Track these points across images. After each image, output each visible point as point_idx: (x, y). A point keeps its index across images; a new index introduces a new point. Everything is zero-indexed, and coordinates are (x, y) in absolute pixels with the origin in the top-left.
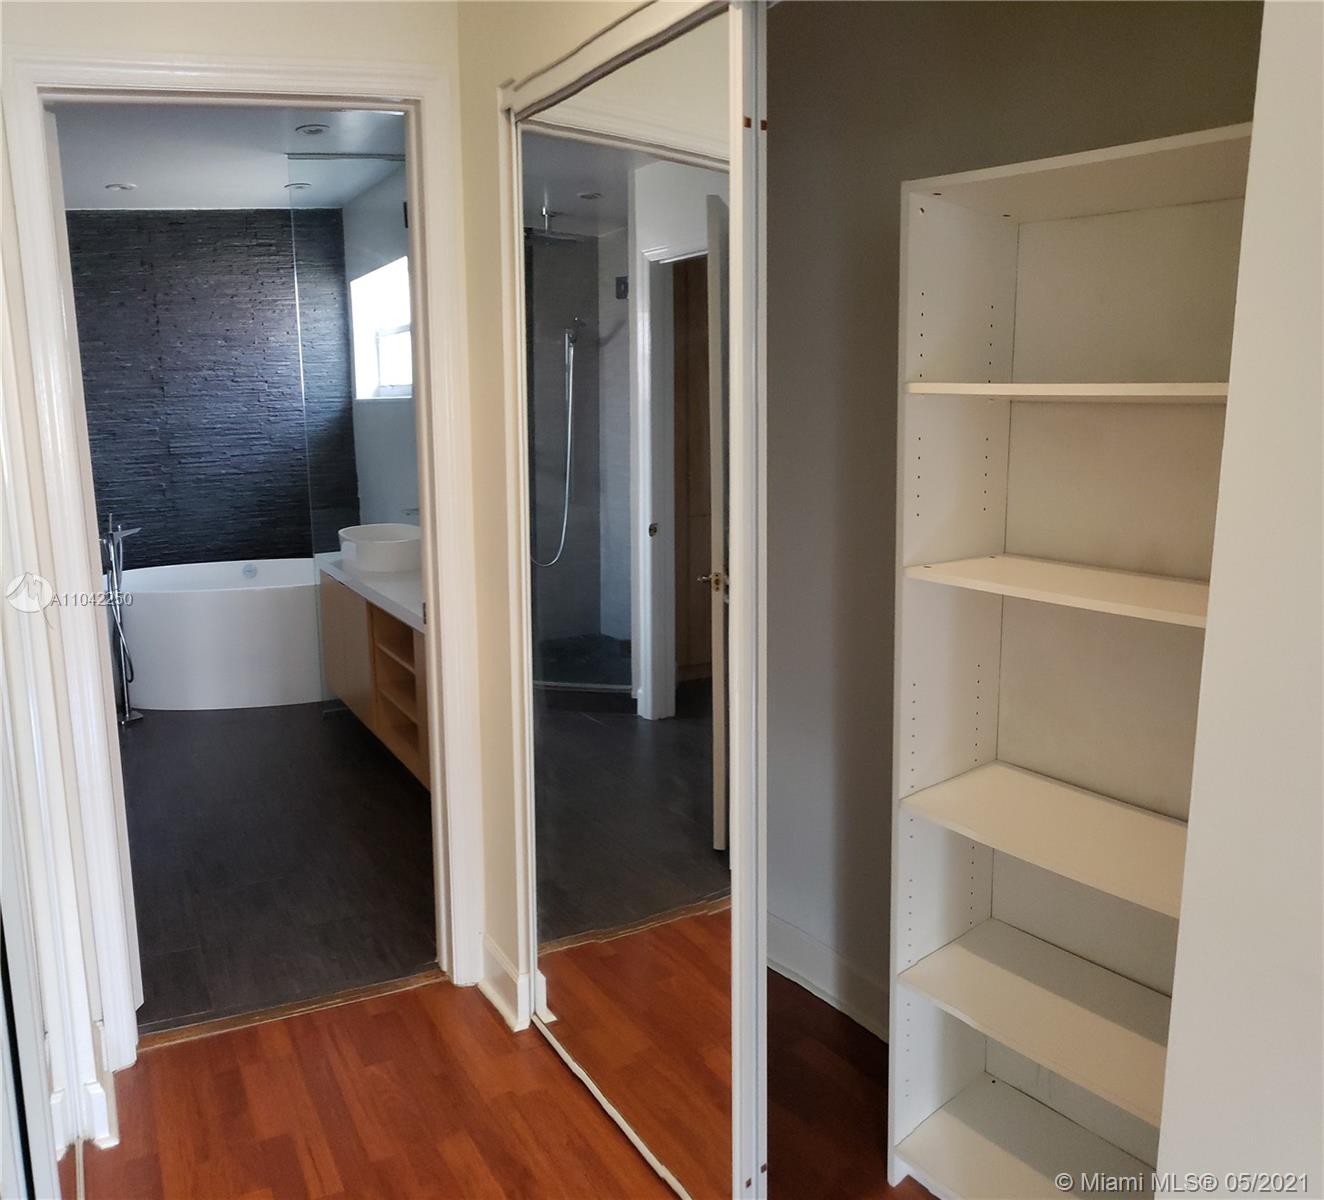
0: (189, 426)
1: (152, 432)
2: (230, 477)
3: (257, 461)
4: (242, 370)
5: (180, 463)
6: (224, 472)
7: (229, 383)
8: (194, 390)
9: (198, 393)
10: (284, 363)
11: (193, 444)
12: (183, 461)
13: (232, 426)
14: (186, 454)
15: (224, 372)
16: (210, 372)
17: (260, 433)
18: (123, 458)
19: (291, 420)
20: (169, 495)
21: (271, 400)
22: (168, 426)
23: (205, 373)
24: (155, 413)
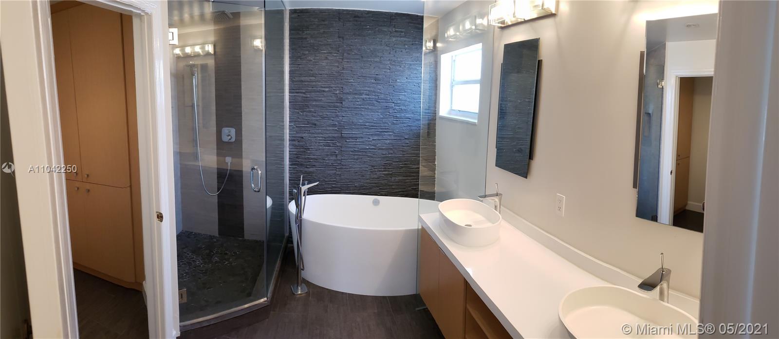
0: (353, 123)
1: (334, 125)
2: (370, 150)
3: (386, 144)
4: (382, 96)
5: (346, 142)
6: (367, 147)
7: (375, 102)
8: (357, 105)
9: (359, 107)
10: (403, 94)
11: (353, 132)
12: (347, 141)
13: (375, 124)
14: (350, 137)
15: (373, 97)
16: (366, 96)
17: (388, 129)
18: (318, 137)
19: (405, 123)
20: (339, 157)
21: (396, 112)
22: (342, 123)
23: (364, 96)
24: (337, 116)
